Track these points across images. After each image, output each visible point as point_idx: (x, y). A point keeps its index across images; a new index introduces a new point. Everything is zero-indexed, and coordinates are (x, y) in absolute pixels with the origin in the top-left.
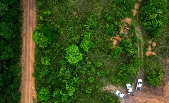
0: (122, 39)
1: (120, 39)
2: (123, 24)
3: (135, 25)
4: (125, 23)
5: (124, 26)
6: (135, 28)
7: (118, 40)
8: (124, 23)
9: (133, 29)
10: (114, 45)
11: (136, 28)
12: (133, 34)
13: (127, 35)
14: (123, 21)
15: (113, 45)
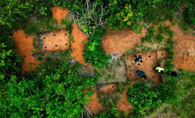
0: (83, 63)
1: (77, 56)
2: (159, 39)
3: (179, 99)
4: (169, 42)
5: (147, 45)
6: (165, 105)
7: (69, 50)
8: (166, 37)
9: (154, 100)
10: (38, 44)
11: (165, 111)
12: (130, 107)
13: (111, 80)
14: (175, 29)
15: (39, 34)
